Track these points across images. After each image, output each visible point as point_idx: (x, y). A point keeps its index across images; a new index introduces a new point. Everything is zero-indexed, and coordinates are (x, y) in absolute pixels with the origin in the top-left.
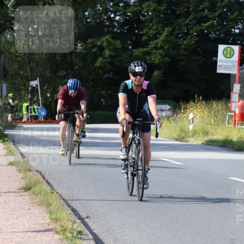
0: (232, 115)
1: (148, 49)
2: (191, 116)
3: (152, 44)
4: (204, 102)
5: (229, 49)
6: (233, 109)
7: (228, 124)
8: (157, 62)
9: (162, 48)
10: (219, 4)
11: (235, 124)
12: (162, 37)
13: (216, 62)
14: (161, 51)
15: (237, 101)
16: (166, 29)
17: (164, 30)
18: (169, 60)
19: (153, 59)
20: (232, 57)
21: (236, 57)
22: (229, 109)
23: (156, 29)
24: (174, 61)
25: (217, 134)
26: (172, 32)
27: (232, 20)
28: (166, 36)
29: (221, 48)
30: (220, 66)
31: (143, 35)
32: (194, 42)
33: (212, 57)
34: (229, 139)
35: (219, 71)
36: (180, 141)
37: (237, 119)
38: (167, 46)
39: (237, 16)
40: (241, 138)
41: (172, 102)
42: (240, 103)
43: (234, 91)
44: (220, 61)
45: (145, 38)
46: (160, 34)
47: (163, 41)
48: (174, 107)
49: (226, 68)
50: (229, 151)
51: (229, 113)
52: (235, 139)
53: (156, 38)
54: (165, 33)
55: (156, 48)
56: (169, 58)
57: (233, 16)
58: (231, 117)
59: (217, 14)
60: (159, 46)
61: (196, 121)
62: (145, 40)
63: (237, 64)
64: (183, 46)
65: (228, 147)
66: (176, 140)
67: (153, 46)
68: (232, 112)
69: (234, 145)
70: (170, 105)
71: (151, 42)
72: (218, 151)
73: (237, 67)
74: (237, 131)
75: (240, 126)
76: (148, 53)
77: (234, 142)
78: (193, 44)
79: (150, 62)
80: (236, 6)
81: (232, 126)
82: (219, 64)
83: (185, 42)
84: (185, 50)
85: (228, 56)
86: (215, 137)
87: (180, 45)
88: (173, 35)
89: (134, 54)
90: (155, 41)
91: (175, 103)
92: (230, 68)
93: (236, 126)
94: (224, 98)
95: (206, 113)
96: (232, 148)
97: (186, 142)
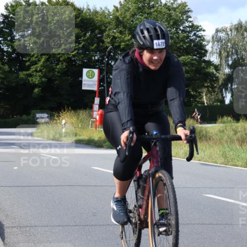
0: (94, 121)
1: (30, 72)
2: (64, 122)
3: (33, 68)
4: (72, 112)
5: (91, 72)
6: (94, 116)
7: (91, 127)
8: (37, 82)
9: (40, 71)
10: (82, 38)
11: (96, 128)
12: (41, 63)
13: (81, 81)
14: (40, 73)
15: (97, 110)
16: (43, 57)
17: (42, 58)
18: (46, 80)
19: (34, 80)
20: (93, 77)
21: (96, 78)
22: (91, 116)
23: (37, 57)
24: (50, 80)
25: (83, 135)
26: (48, 59)
27: (93, 50)
28: (44, 62)
29: (85, 71)
30: (84, 84)
31: (27, 61)
32: (65, 67)
33: (78, 78)
34: (92, 138)
35: (83, 88)
36: (56, 141)
37: (98, 123)
38: (45, 69)
39: (96, 47)
40: (101, 138)
41: (49, 111)
42: (99, 112)
43: (95, 103)
44: (84, 80)
45: (28, 64)
46: (39, 60)
47: (41, 66)
48: (50, 115)
49: (89, 85)
50: (92, 147)
51: (92, 120)
52: (96, 139)
53: (36, 64)
54: (43, 60)
55: (36, 71)
56: (46, 78)
57: (93, 48)
58: (93, 122)
59: (81, 46)
60: (38, 69)
61: (67, 125)
62: (29, 65)
63: (97, 83)
64: (57, 70)
65: (91, 145)
66: (53, 140)
67: (34, 69)
68: (94, 118)
69: (95, 143)
70: (48, 114)
71: (32, 67)
72: (84, 148)
73: (97, 85)
74: (97, 133)
75: (100, 129)
76: (30, 75)
77: (96, 141)
78: (65, 68)
79: (31, 82)
80: (96, 40)
81: (95, 129)
82: (83, 83)
83: (58, 67)
84: (58, 72)
85: (90, 77)
86: (81, 138)
87: (54, 69)
88: (49, 61)
89: (20, 76)
90: (35, 66)
91: (51, 112)
92: (92, 86)
93: (97, 129)
94: (87, 108)
95: (75, 119)
96: (94, 145)
97: (60, 141)
